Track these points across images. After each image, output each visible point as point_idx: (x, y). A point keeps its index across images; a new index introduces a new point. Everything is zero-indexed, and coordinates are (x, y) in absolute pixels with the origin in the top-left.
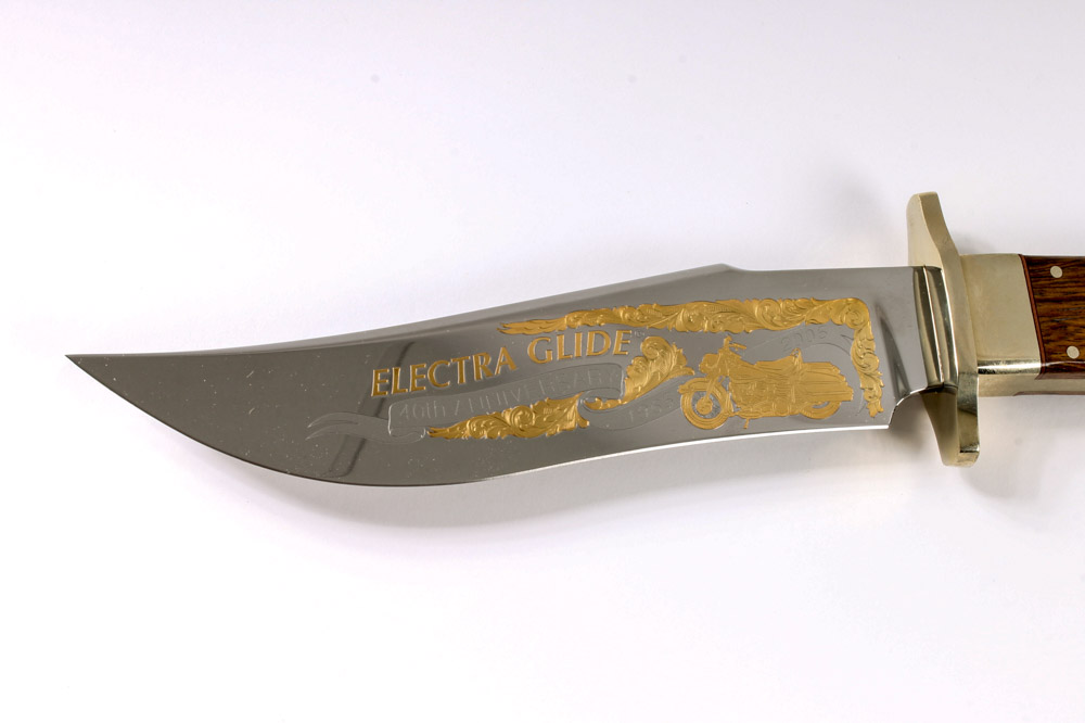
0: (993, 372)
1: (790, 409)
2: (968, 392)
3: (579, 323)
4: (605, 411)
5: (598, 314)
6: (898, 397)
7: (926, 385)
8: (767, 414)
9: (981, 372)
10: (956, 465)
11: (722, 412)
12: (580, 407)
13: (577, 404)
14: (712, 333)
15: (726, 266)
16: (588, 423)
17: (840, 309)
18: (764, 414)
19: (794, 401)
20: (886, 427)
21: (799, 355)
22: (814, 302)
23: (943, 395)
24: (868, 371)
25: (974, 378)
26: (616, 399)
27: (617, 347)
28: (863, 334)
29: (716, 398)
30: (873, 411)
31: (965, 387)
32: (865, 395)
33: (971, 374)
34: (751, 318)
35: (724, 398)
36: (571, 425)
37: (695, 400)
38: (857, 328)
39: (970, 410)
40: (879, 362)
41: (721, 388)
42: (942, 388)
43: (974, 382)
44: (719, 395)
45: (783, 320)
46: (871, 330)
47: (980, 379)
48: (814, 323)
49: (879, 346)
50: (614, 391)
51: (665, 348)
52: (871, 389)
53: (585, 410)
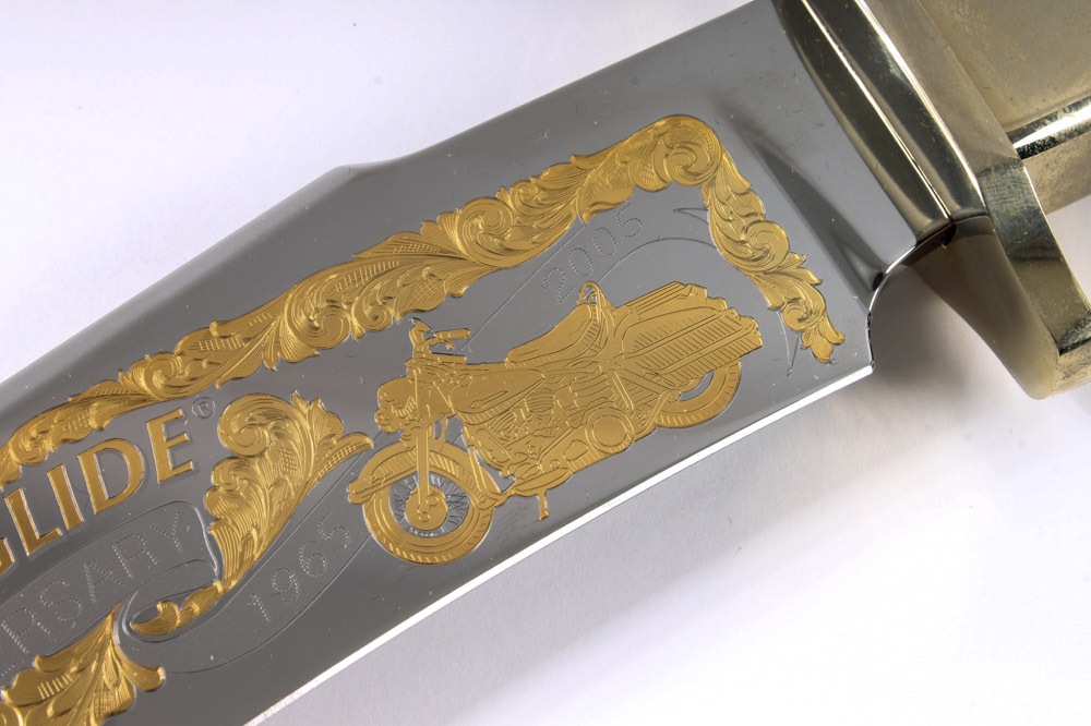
0: (1052, 142)
1: (629, 428)
2: (1015, 206)
3: (48, 445)
4: (192, 623)
5: (86, 403)
6: (862, 288)
7: (914, 241)
8: (582, 462)
9: (1025, 153)
10: (1062, 388)
11: (474, 501)
12: (125, 644)
13: (116, 638)
14: (374, 330)
15: (350, 169)
16: (161, 672)
17: (646, 153)
18: (573, 466)
19: (630, 404)
20: (868, 371)
21: (599, 296)
22: (583, 164)
23: (962, 243)
24: (770, 265)
25: (1015, 172)
26: (207, 585)
27: (163, 461)
28: (723, 188)
29: (447, 480)
30: (821, 347)
31: (1004, 200)
32: (788, 318)
33: (1004, 165)
34: (451, 256)
35: (465, 469)
36: (122, 694)
37: (399, 503)
38: (701, 178)
39: (1039, 250)
40: (788, 236)
41: (448, 449)
42: (950, 232)
43: (1019, 182)
44: (449, 467)
45: (527, 231)
46: (734, 172)
47: (1028, 170)
48: (600, 210)
49: (770, 198)
50: (194, 567)
51: (272, 415)
52: (795, 300)
53: (148, 641)
